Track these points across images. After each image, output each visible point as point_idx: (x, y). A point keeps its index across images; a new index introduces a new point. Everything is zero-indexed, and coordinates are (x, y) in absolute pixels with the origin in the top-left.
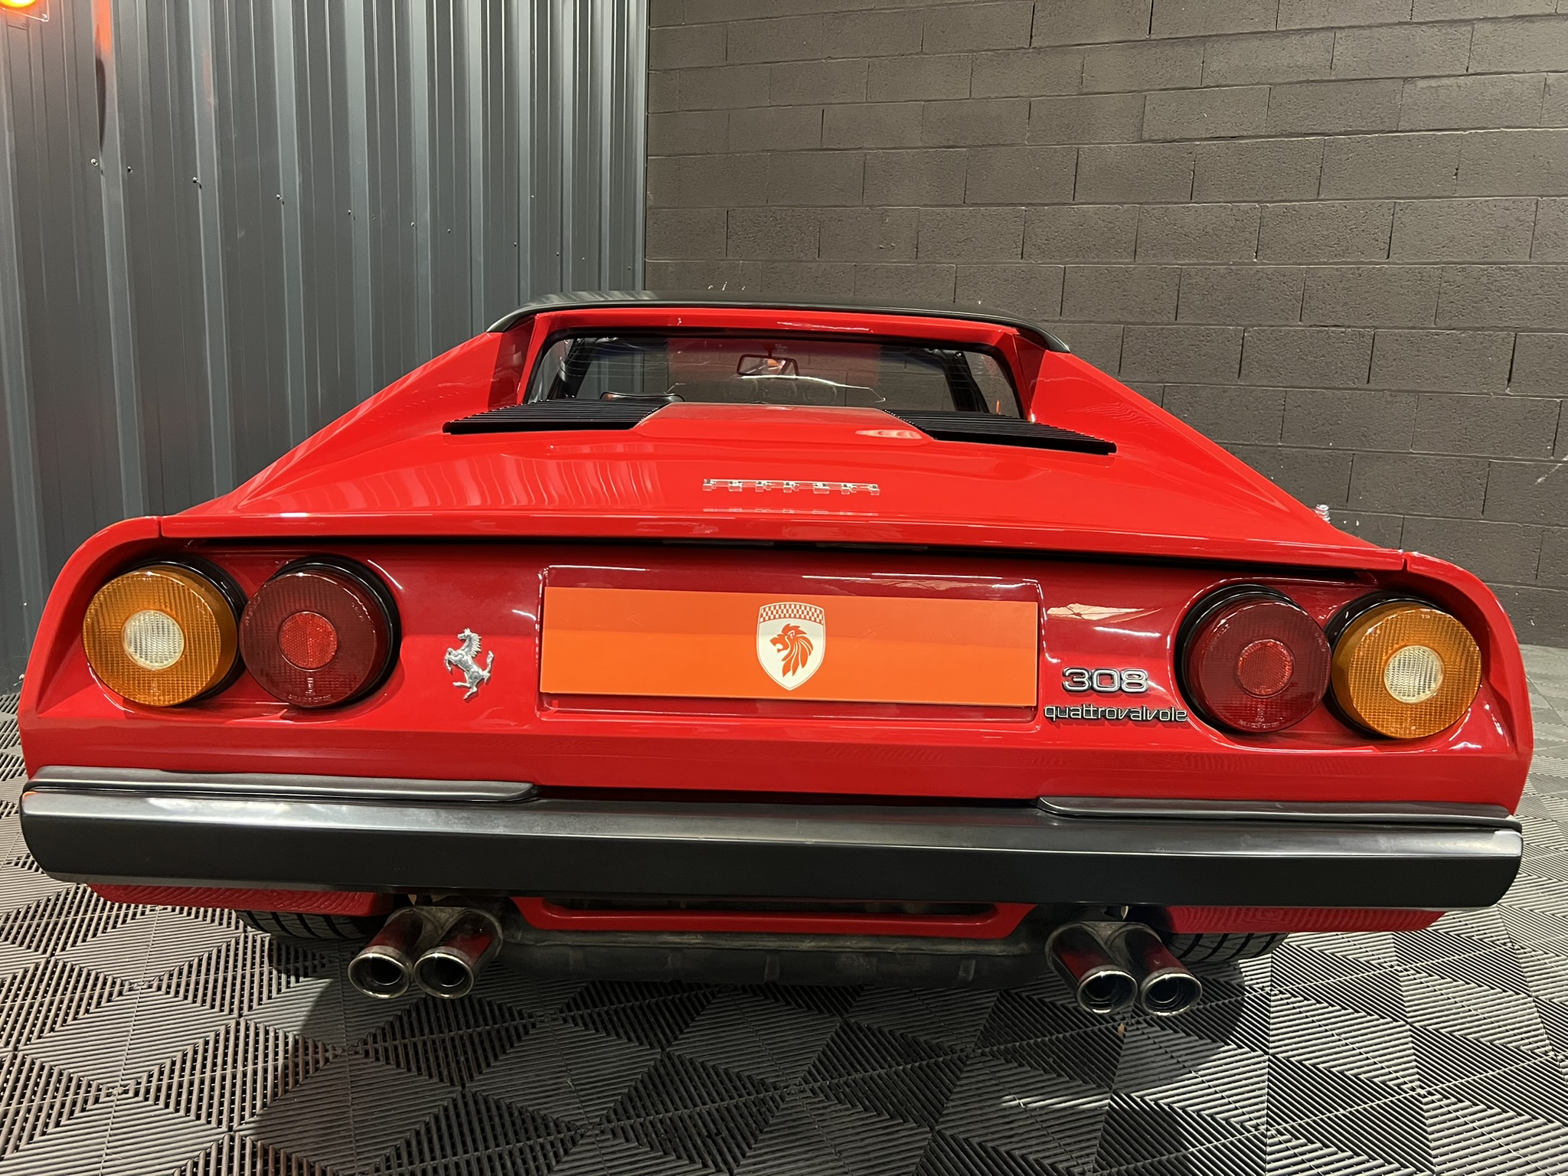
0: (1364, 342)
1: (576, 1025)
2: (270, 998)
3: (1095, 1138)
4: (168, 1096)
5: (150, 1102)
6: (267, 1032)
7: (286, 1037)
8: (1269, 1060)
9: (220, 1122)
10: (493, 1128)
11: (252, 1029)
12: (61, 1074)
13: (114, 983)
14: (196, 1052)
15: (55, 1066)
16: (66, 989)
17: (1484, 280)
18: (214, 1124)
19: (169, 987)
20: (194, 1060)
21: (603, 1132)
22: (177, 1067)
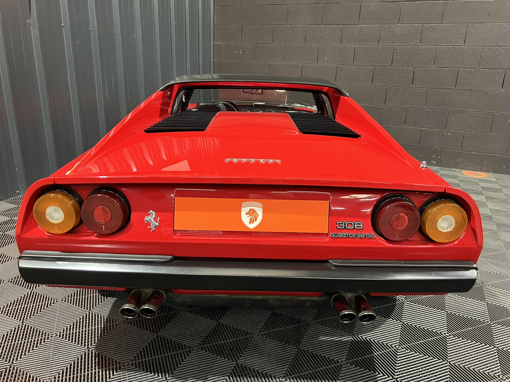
0: (455, 73)
1: (191, 313)
2: (99, 304)
3: (346, 350)
4: (69, 337)
5: (64, 339)
6: (98, 316)
7: (104, 317)
8: (402, 324)
9: (85, 345)
10: (166, 347)
11: (94, 315)
12: (37, 330)
13: (52, 299)
14: (77, 322)
15: (35, 327)
16: (37, 301)
17: (496, 52)
18: (83, 346)
19: (68, 300)
20: (77, 325)
21: (199, 349)
22: (72, 327)
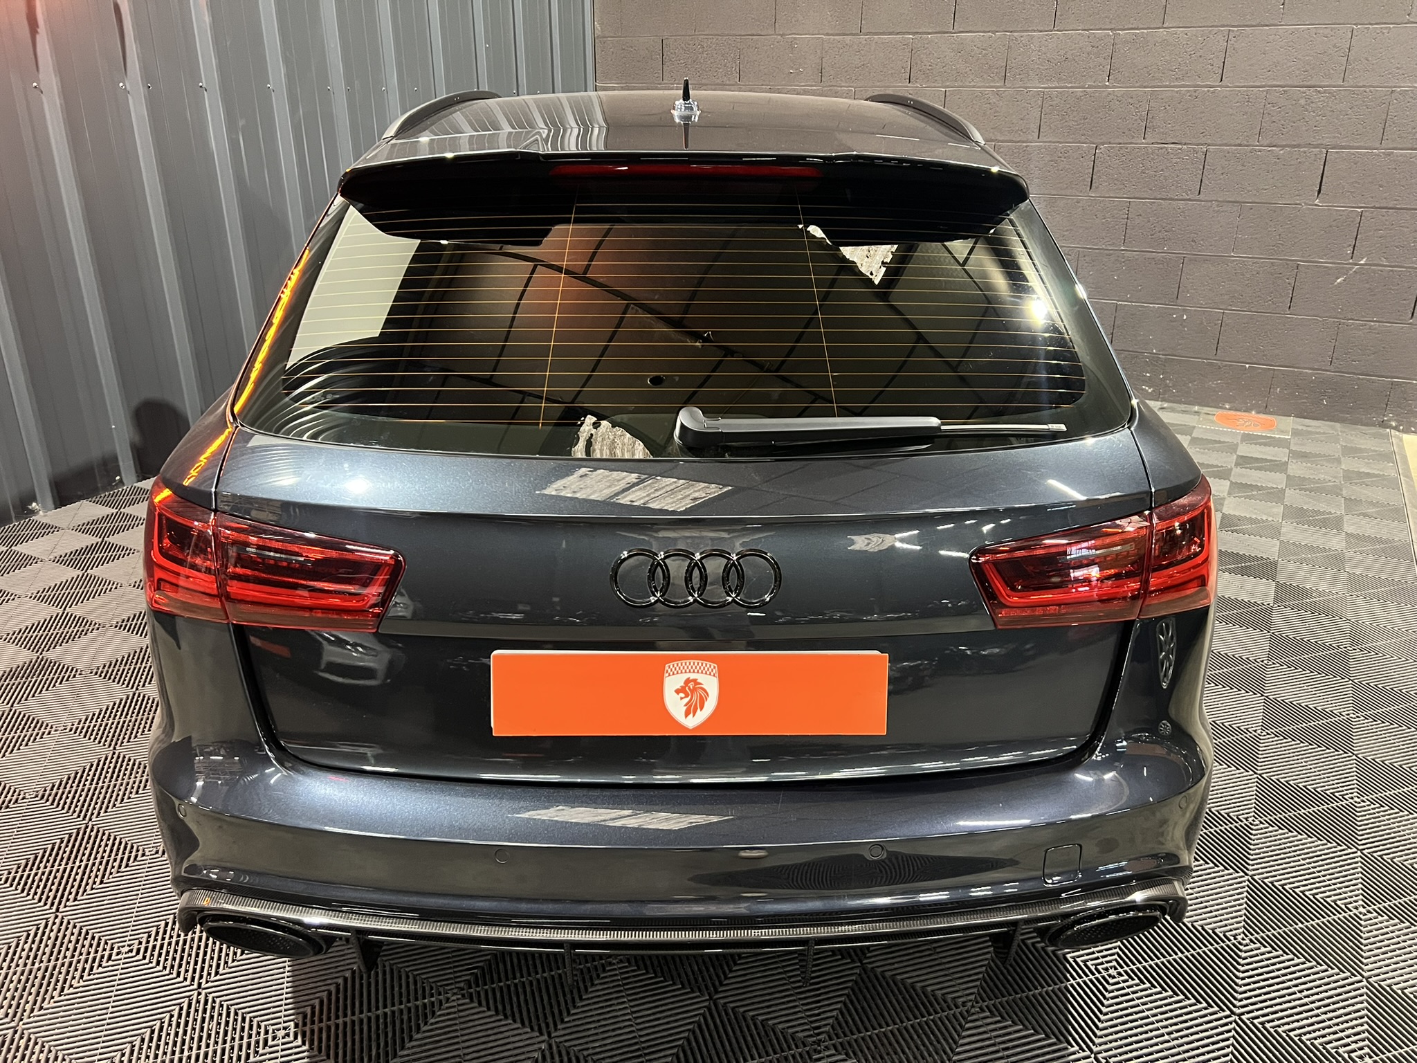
0: (1197, 158)
17: (1302, 102)
